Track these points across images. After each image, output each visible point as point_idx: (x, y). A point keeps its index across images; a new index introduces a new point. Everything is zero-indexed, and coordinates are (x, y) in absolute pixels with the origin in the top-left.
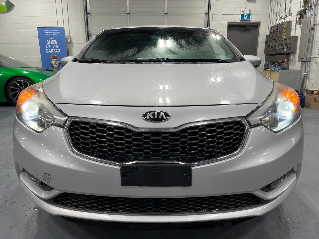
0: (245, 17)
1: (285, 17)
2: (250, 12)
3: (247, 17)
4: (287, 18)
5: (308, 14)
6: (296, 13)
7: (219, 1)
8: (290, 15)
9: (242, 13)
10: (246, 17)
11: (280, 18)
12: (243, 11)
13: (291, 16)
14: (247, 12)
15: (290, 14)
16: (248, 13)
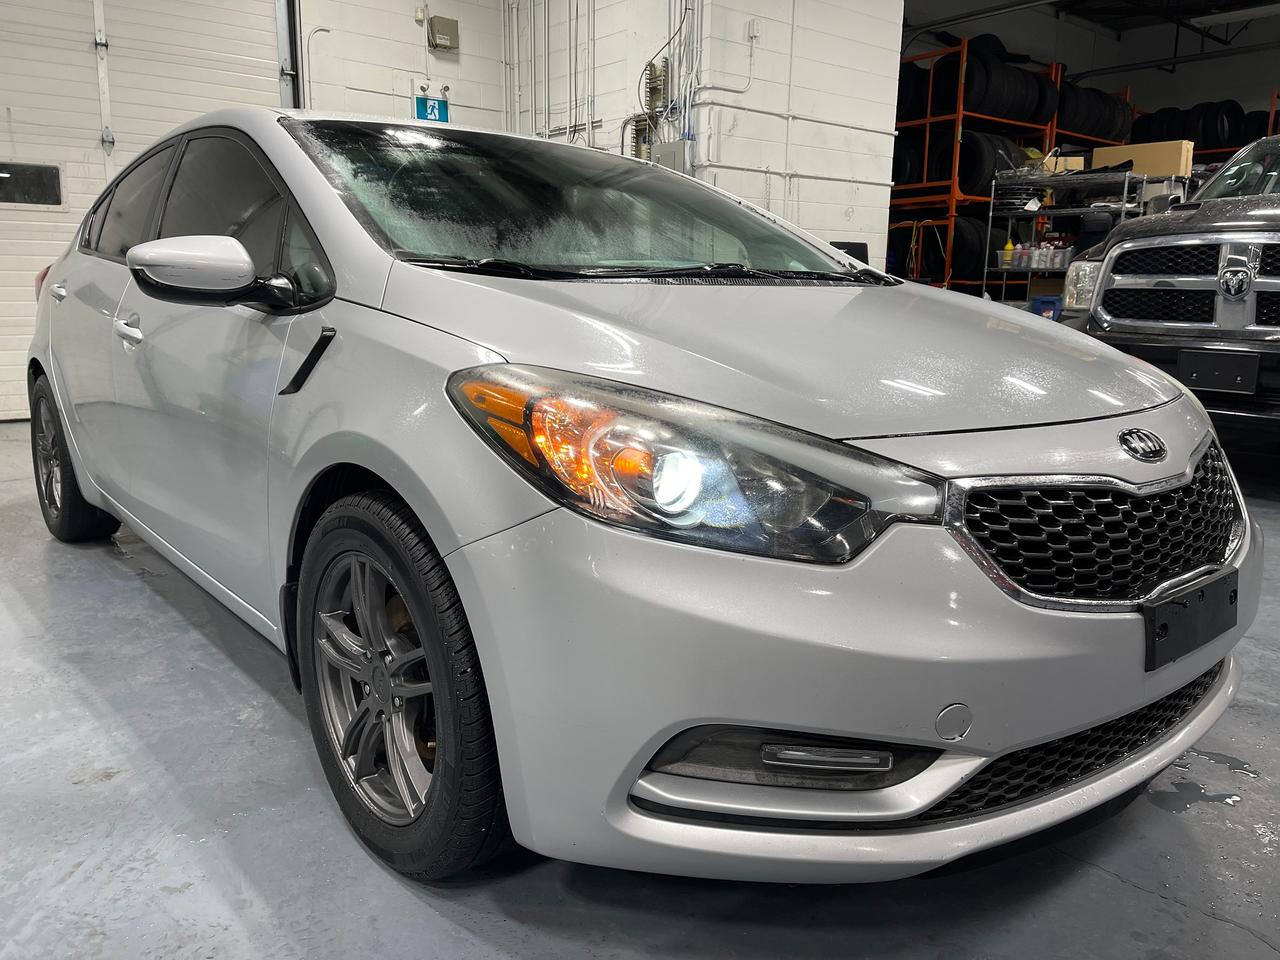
0: (429, 111)
1: (576, 129)
2: (444, 95)
3: (436, 112)
4: (585, 134)
5: (667, 133)
6: (620, 123)
7: (328, 31)
8: (596, 125)
9: (421, 94)
10: (432, 110)
11: (551, 131)
12: (423, 89)
13: (596, 131)
14: (435, 93)
15: (593, 123)
16: (440, 97)
